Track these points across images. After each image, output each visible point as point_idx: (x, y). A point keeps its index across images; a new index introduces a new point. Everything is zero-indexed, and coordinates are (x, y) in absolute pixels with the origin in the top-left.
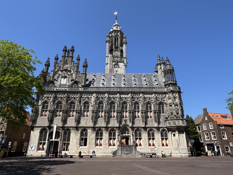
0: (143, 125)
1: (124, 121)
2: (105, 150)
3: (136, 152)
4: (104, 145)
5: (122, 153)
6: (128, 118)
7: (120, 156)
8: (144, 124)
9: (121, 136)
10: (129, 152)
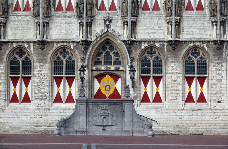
0: (170, 36)
1: (105, 21)
2: (41, 116)
3: (136, 120)
4: (37, 101)
5: (91, 124)
6: (119, 11)
7: (83, 132)
8: (173, 33)
9: (92, 70)
10: (112, 121)
